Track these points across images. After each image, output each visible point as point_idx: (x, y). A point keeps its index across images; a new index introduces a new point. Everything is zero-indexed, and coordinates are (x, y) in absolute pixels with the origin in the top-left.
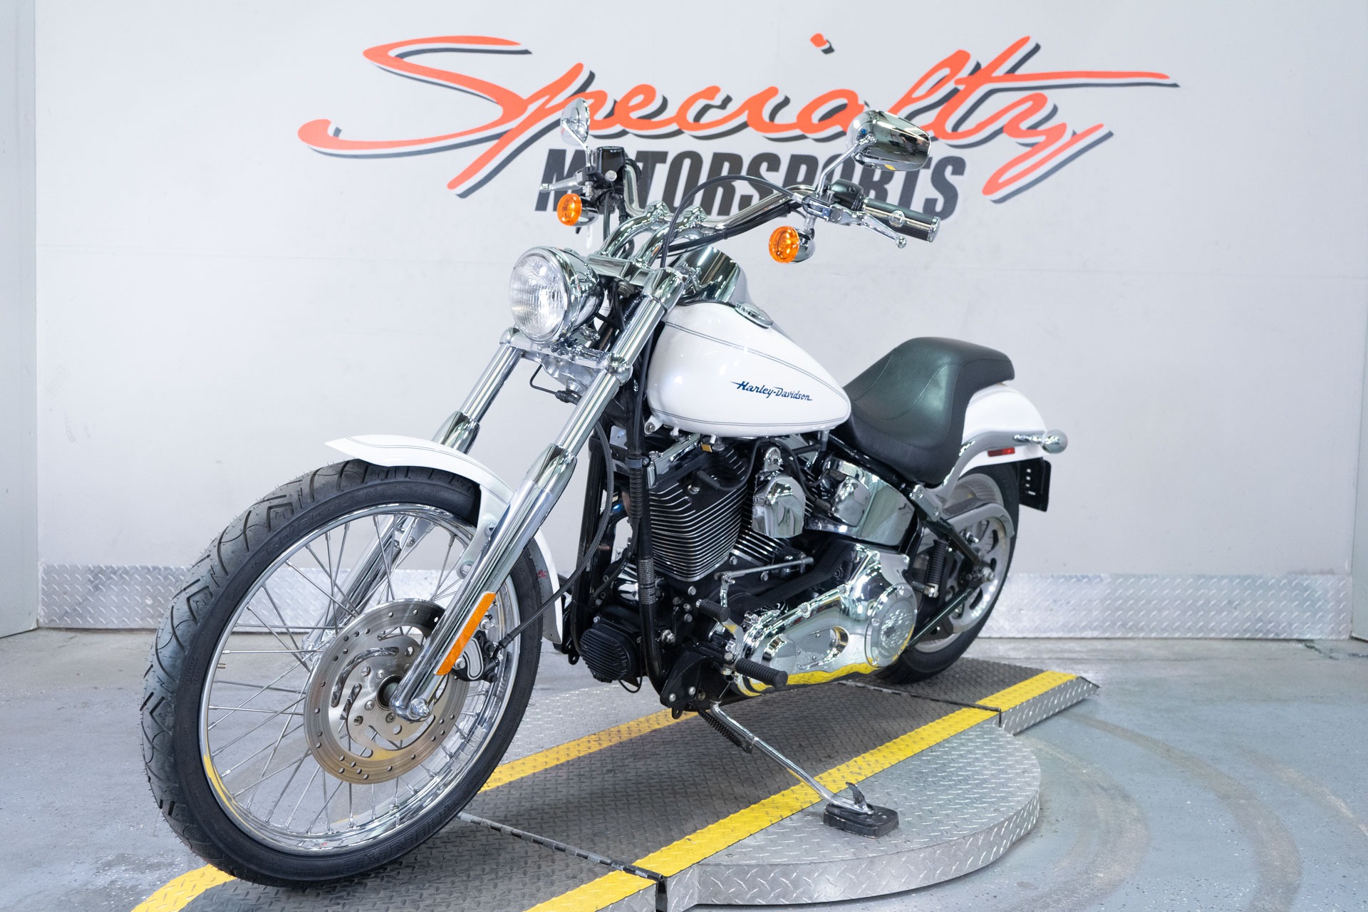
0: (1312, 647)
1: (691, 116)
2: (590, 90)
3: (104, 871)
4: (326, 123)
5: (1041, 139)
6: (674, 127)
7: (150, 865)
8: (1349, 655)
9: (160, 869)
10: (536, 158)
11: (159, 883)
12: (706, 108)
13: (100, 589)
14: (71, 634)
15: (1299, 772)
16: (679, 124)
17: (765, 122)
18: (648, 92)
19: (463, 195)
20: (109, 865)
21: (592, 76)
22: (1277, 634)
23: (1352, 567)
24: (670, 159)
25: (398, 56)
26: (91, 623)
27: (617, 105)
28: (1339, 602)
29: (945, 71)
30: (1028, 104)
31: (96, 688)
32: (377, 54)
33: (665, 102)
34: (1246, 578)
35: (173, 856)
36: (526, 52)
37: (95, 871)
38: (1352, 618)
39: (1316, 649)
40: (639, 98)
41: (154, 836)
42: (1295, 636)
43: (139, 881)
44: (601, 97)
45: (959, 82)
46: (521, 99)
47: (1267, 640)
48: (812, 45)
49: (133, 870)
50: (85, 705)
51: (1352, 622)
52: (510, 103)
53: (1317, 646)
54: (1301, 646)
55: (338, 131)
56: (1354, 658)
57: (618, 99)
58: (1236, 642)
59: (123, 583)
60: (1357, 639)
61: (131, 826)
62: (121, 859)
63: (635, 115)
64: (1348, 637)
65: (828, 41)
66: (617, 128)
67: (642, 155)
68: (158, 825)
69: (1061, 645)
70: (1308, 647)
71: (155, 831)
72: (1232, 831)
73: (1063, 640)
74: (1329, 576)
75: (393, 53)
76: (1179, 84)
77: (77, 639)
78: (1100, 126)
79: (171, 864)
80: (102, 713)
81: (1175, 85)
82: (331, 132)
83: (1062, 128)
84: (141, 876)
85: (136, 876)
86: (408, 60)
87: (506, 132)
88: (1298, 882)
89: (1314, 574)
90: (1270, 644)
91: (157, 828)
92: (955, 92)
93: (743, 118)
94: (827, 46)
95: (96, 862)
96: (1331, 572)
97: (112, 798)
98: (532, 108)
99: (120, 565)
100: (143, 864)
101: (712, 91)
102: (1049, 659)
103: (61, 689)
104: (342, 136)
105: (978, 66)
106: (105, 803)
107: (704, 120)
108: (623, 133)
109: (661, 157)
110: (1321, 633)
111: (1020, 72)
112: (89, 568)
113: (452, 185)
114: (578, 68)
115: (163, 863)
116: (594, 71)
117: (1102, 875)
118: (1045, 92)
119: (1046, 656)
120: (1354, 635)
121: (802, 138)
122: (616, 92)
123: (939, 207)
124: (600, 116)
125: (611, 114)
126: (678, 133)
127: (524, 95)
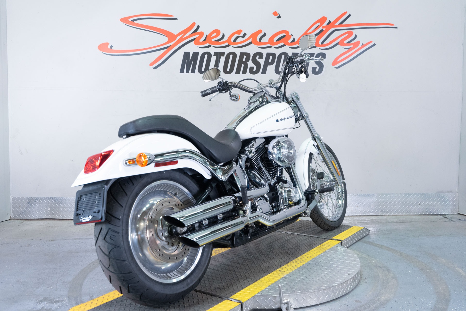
0: (445, 217)
1: (232, 40)
2: (198, 31)
3: (39, 303)
4: (108, 44)
5: (351, 46)
6: (227, 44)
7: (55, 301)
8: (458, 219)
9: (59, 303)
10: (179, 55)
11: (59, 307)
12: (238, 37)
13: (32, 205)
14: (22, 221)
15: (446, 260)
17: (258, 42)
18: (217, 32)
19: (155, 68)
20: (41, 301)
21: (198, 27)
22: (433, 213)
23: (458, 190)
24: (225, 55)
25: (132, 21)
26: (29, 217)
27: (207, 37)
28: (454, 202)
29: (319, 24)
30: (347, 35)
31: (32, 239)
32: (124, 20)
33: (223, 36)
34: (423, 194)
35: (63, 298)
36: (176, 19)
37: (36, 303)
39: (447, 218)
40: (215, 34)
41: (56, 291)
42: (439, 214)
43: (52, 307)
44: (202, 34)
45: (323, 27)
46: (174, 35)
47: (430, 215)
48: (273, 15)
49: (50, 303)
50: (29, 245)
51: (458, 208)
52: (170, 36)
54: (441, 217)
55: (112, 47)
56: (460, 221)
57: (207, 35)
58: (420, 216)
59: (40, 203)
61: (48, 287)
62: (45, 299)
63: (213, 40)
64: (457, 214)
65: (279, 14)
66: (207, 44)
67: (216, 54)
68: (57, 287)
69: (361, 218)
70: (444, 217)
71: (56, 289)
72: (426, 281)
73: (361, 216)
75: (130, 20)
76: (397, 27)
77: (24, 223)
78: (371, 42)
79: (63, 301)
80: (35, 248)
81: (396, 28)
82: (109, 47)
83: (358, 42)
84: (53, 305)
85: (51, 305)
86: (135, 22)
87: (169, 46)
88: (450, 298)
89: (445, 192)
90: (431, 216)
91: (57, 288)
92: (322, 31)
93: (250, 41)
94: (278, 15)
95: (37, 300)
96: (451, 192)
97: (40, 278)
98: (178, 38)
99: (39, 197)
100: (53, 301)
101: (240, 31)
102: (357, 223)
103: (20, 240)
104: (113, 48)
105: (330, 22)
106: (38, 279)
107: (237, 41)
108: (209, 46)
109: (223, 54)
110: (448, 212)
111: (344, 24)
112: (28, 198)
113: (151, 65)
114: (194, 24)
115: (60, 301)
116: (199, 25)
117: (383, 297)
118: (352, 30)
119: (356, 222)
120: (459, 213)
121: (270, 47)
122: (207, 32)
123: (317, 70)
124: (201, 40)
125: (205, 40)
126: (228, 46)
127: (176, 34)
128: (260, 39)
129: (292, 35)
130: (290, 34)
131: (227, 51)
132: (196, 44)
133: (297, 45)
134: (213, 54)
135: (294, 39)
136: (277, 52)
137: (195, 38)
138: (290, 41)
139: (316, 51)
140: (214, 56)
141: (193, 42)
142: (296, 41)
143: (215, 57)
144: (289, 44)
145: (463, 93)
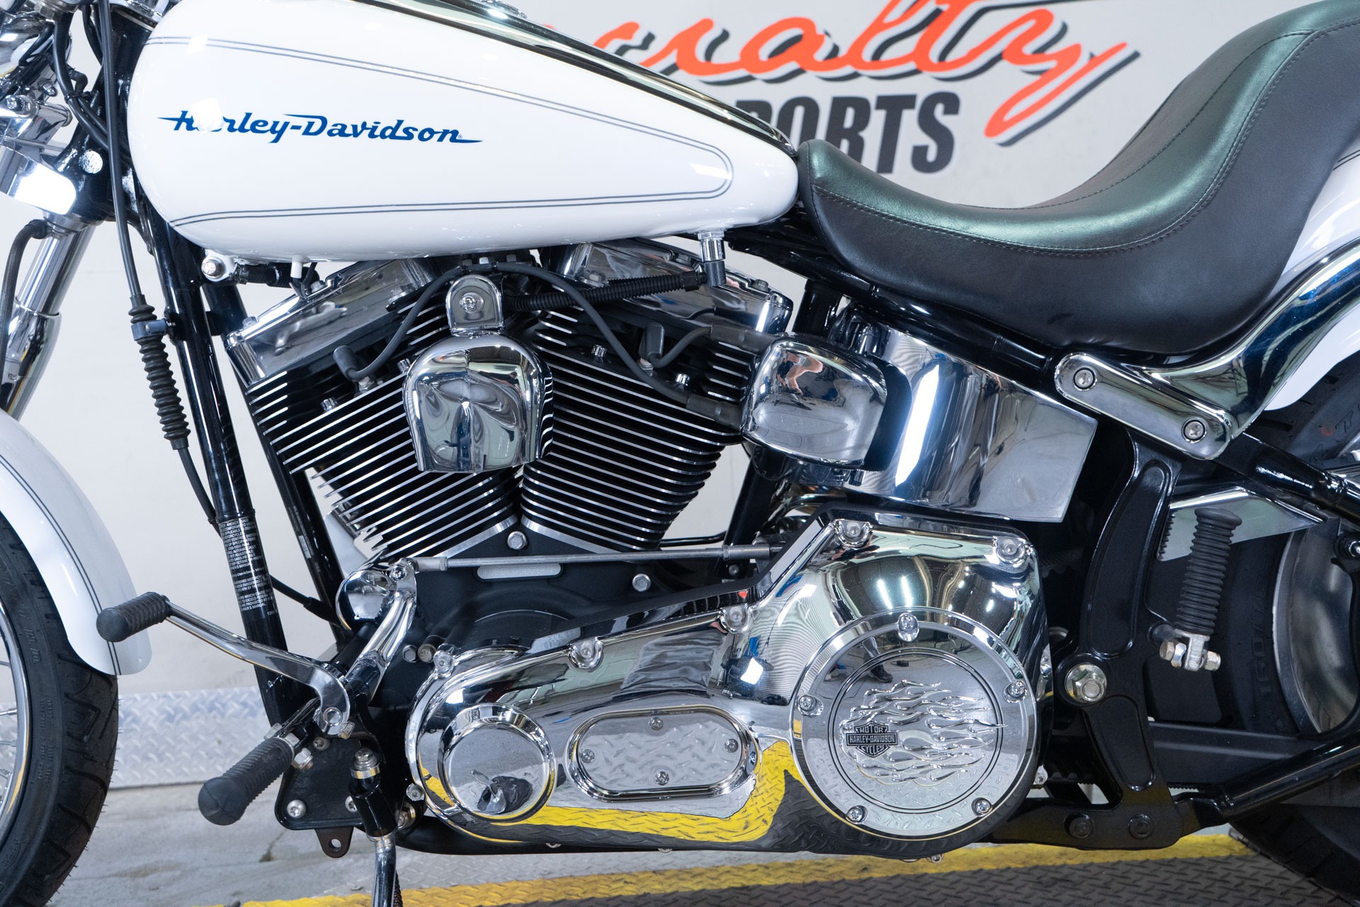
17: (700, 63)
93: (673, 58)
101: (628, 29)
118: (1049, 7)
121: (748, 79)
123: (931, 156)
128: (709, 53)
129: (827, 34)
130: (820, 31)
133: (848, 70)
135: (835, 50)
136: (777, 97)
138: (821, 54)
139: (923, 86)
142: (843, 52)
144: (818, 67)
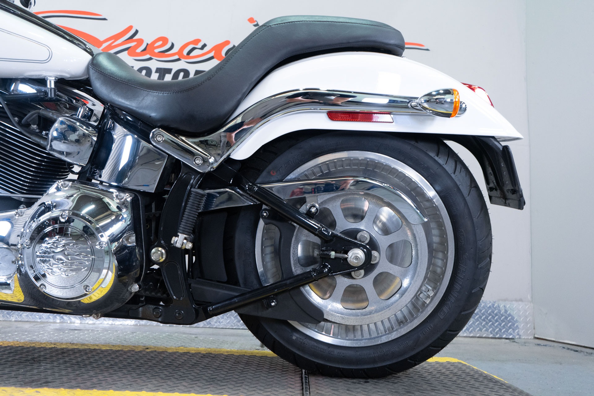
0: (515, 342)
1: (185, 52)
2: (135, 38)
6: (176, 57)
8: (536, 344)
12: (193, 49)
16: (179, 56)
17: (223, 57)
18: (164, 40)
21: (137, 32)
22: (494, 335)
23: (532, 298)
24: (173, 72)
27: (148, 46)
28: (527, 317)
33: (173, 46)
36: (105, 19)
38: (534, 326)
39: (516, 342)
40: (160, 43)
42: (504, 336)
44: (141, 41)
46: (99, 40)
48: (248, 23)
51: (534, 328)
53: (516, 341)
54: (507, 340)
56: (538, 346)
57: (149, 43)
60: (538, 338)
63: (157, 51)
64: (533, 337)
65: (256, 21)
66: (148, 56)
67: (158, 70)
70: (511, 341)
74: (520, 303)
76: (429, 49)
81: (428, 50)
89: (512, 301)
90: (490, 340)
93: (212, 54)
94: (256, 23)
96: (521, 300)
98: (104, 45)
101: (197, 41)
107: (192, 54)
108: (150, 59)
109: (169, 71)
114: (130, 28)
116: (138, 29)
120: (536, 336)
122: (148, 40)
124: (139, 50)
125: (145, 49)
126: (178, 60)
127: (102, 39)
131: (175, 67)
132: (130, 54)
134: (154, 70)
137: (130, 47)
140: (156, 72)
141: (126, 52)
143: (158, 74)
145: (530, 146)
